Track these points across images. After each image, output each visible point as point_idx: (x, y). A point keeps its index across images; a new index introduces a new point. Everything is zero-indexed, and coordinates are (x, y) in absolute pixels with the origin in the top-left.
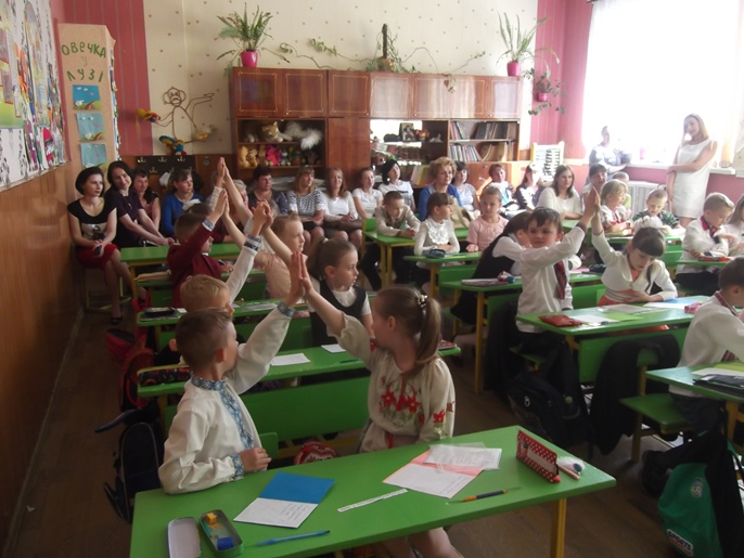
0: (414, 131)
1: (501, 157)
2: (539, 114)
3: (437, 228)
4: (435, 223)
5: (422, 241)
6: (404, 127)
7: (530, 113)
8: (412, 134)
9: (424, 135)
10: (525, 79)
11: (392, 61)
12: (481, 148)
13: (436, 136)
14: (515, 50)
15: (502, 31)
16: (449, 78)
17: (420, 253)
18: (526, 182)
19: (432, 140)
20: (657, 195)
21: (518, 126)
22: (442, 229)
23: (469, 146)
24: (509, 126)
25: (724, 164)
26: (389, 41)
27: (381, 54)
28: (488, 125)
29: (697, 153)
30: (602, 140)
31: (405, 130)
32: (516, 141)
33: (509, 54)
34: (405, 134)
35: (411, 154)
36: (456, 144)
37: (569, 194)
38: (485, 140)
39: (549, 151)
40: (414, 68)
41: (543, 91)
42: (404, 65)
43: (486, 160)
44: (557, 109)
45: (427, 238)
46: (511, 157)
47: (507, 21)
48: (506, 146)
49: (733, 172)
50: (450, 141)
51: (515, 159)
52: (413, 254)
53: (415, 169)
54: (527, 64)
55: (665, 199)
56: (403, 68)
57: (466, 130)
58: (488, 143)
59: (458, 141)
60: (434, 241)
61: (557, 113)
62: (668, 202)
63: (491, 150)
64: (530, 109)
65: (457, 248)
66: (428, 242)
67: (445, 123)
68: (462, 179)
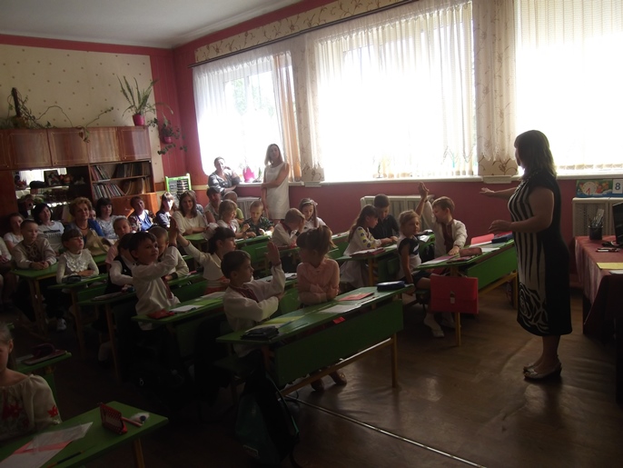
0: (59, 177)
1: (141, 191)
2: (167, 152)
3: (76, 258)
4: (74, 256)
5: (63, 271)
6: (48, 175)
7: (159, 153)
8: (56, 179)
9: (68, 179)
10: (150, 128)
11: (27, 119)
12: (123, 185)
13: (79, 179)
14: (137, 105)
15: (123, 91)
16: (82, 131)
17: (61, 281)
18: (164, 208)
19: (77, 182)
20: (256, 205)
21: (150, 164)
22: (80, 258)
23: (111, 184)
24: (143, 165)
25: (297, 178)
26: (20, 103)
27: (14, 113)
28: (126, 166)
29: (277, 173)
30: (215, 169)
31: (50, 176)
32: (151, 176)
33: (133, 109)
34: (50, 180)
35: (58, 196)
36: (100, 184)
37: (194, 214)
38: (125, 177)
39: (179, 181)
40: (49, 124)
41: (167, 136)
42: (38, 121)
43: (128, 195)
44: (181, 149)
45: (67, 268)
46: (149, 189)
47: (127, 83)
48: (143, 181)
49: (303, 183)
50: (92, 182)
51: (152, 191)
52: (56, 283)
53: (65, 209)
54: (149, 115)
55: (261, 207)
56: (38, 125)
57: (106, 172)
58: (128, 180)
59: (99, 181)
60: (72, 270)
61: (182, 151)
62: (264, 209)
63: (131, 185)
64: (159, 149)
65: (97, 271)
66: (67, 271)
67: (86, 168)
68: (107, 213)
